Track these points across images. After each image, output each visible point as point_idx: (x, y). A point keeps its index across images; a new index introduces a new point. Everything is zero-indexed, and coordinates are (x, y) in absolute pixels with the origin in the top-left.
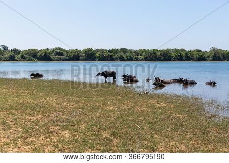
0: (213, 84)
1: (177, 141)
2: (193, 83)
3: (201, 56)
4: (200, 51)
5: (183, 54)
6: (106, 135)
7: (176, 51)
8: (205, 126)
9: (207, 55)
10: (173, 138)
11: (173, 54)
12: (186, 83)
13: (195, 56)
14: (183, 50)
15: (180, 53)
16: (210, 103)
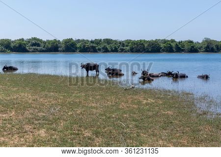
0: (206, 77)
1: (166, 140)
2: (184, 77)
3: (193, 47)
4: (191, 42)
5: (173, 45)
6: (87, 133)
7: (165, 41)
8: (197, 123)
9: (199, 46)
10: (160, 137)
11: (162, 45)
12: (176, 77)
13: (186, 47)
14: (173, 41)
15: (170, 44)
16: (202, 99)
